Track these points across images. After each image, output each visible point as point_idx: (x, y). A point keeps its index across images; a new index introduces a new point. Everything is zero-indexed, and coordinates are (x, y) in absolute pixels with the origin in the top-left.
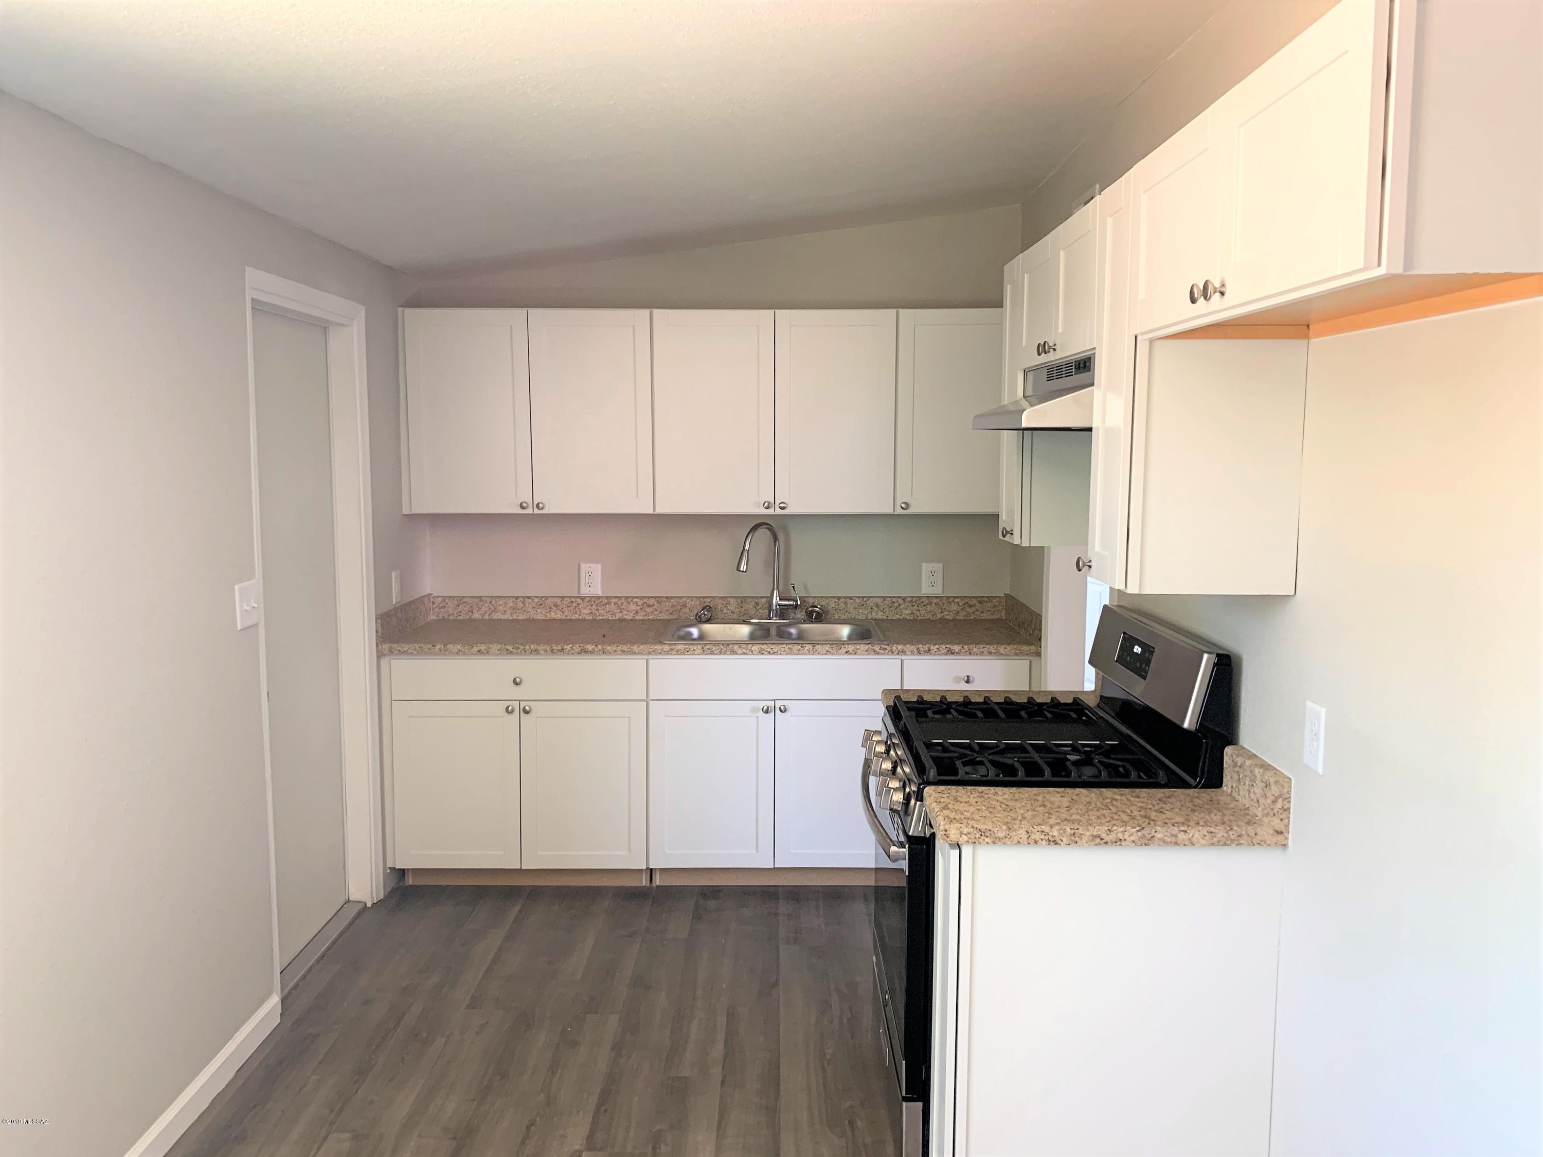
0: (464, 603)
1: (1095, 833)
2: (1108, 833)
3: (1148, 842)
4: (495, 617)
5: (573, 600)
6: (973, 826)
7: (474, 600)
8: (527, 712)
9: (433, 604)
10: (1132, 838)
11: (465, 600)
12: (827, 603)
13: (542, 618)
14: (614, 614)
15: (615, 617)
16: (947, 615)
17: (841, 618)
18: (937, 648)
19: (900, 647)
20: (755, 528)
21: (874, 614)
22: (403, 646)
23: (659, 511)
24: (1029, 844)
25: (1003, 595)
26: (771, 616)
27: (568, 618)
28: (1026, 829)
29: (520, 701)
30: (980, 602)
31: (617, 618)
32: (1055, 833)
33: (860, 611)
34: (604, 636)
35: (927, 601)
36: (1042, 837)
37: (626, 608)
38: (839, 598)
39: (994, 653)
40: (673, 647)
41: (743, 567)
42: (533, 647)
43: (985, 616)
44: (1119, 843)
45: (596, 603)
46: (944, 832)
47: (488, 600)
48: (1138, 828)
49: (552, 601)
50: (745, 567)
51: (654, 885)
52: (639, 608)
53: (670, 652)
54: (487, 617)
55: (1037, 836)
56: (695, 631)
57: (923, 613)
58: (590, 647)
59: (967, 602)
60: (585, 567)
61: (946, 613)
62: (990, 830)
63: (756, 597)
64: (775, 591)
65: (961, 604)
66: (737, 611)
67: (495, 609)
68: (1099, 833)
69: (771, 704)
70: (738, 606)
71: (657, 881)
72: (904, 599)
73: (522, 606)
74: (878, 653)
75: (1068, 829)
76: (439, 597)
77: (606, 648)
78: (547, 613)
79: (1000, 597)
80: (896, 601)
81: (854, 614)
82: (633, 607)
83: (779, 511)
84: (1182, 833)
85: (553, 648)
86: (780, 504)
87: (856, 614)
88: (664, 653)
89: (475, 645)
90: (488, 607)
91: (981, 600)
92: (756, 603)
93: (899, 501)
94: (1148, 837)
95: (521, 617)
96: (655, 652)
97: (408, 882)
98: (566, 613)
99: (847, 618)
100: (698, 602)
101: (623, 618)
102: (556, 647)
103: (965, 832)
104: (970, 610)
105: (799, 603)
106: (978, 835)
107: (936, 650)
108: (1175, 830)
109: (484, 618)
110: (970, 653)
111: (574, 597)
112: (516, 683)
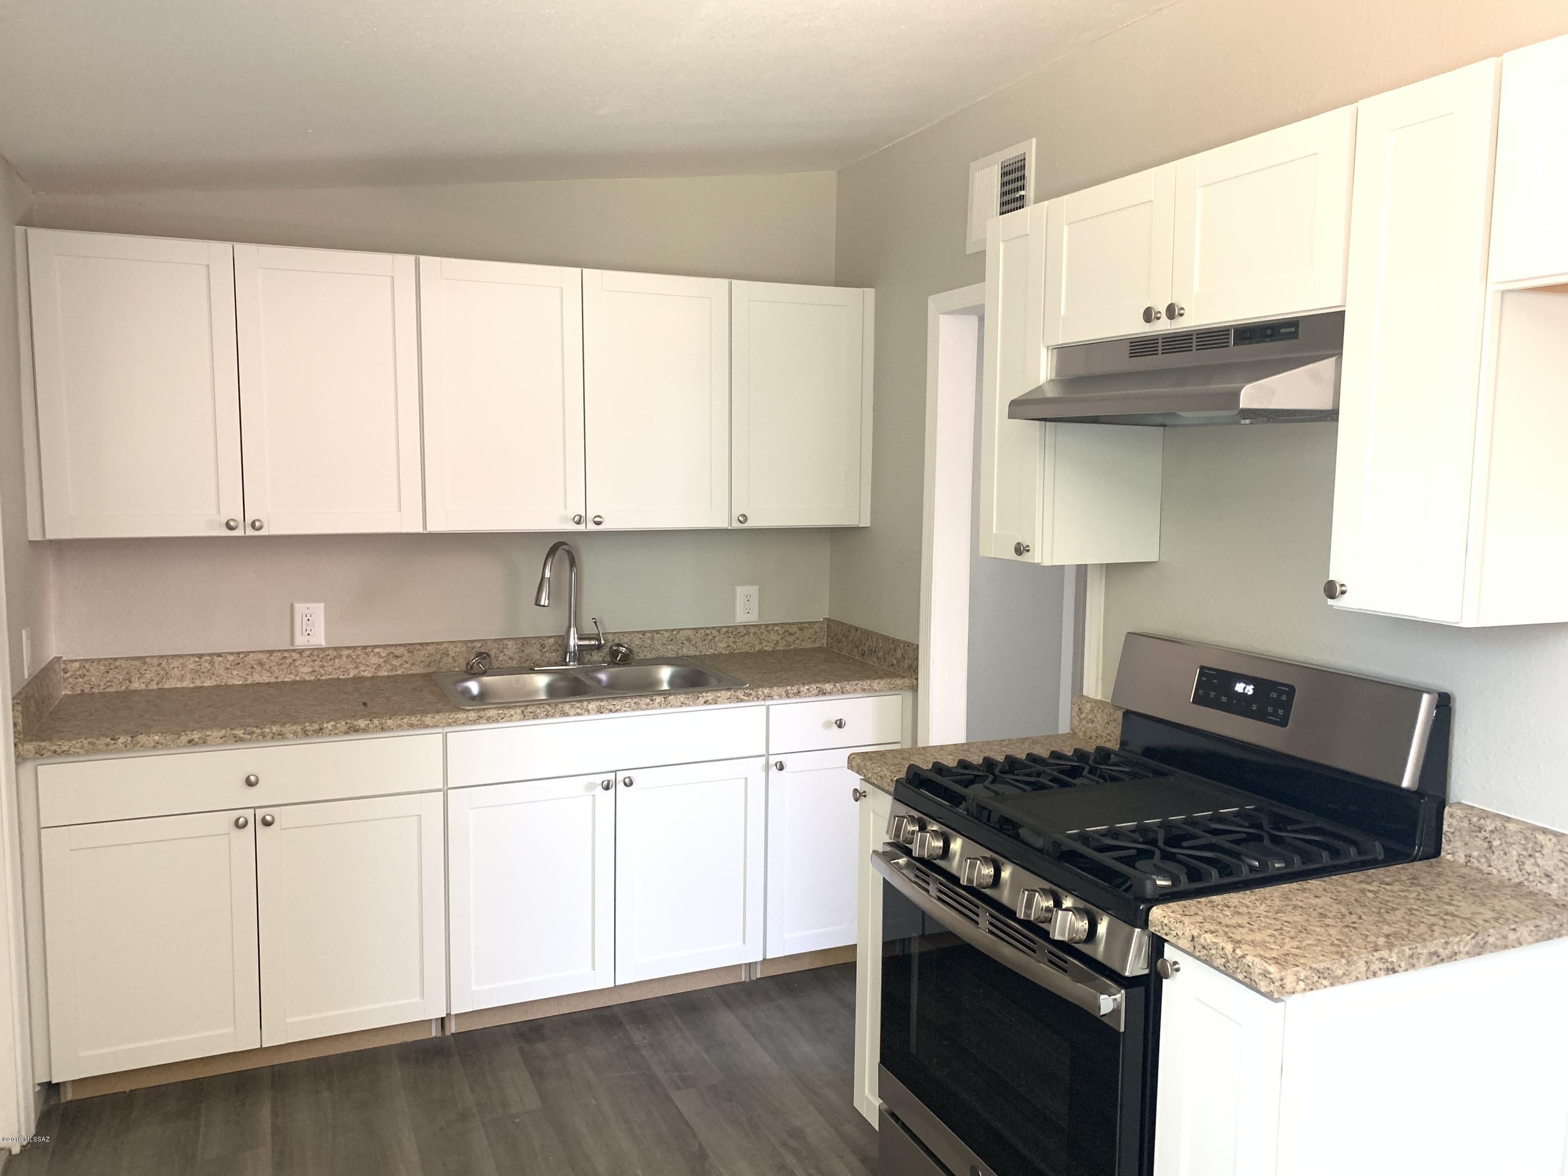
0: (116, 668)
1: (1432, 950)
2: (1445, 946)
3: (1480, 949)
4: (166, 686)
5: (286, 654)
6: (1311, 967)
7: (132, 662)
8: (267, 824)
9: (65, 673)
10: (1466, 949)
11: (118, 663)
12: (630, 640)
13: (241, 682)
14: (347, 671)
15: (348, 675)
16: (766, 646)
17: (647, 658)
18: (808, 689)
19: (766, 691)
20: (552, 551)
21: (685, 650)
22: (59, 743)
23: (432, 528)
24: (1368, 978)
25: (822, 620)
26: (568, 660)
27: (279, 680)
28: (1365, 960)
29: (255, 808)
30: (801, 629)
31: (351, 675)
32: (1394, 959)
33: (669, 647)
34: (365, 704)
35: (745, 631)
36: (1381, 966)
37: (364, 662)
38: (644, 633)
39: (867, 690)
40: (482, 714)
41: (544, 601)
42: (274, 729)
43: (807, 645)
44: (1454, 957)
45: (321, 656)
46: (1280, 983)
47: (155, 661)
48: (1473, 935)
49: (255, 658)
50: (547, 601)
51: (448, 1033)
52: (382, 660)
53: (477, 721)
54: (155, 687)
55: (1375, 966)
56: (474, 686)
57: (741, 646)
58: (362, 723)
59: (787, 629)
60: (300, 608)
61: (765, 644)
62: (1328, 969)
63: (541, 638)
64: (572, 629)
65: (781, 632)
66: (517, 657)
67: (167, 673)
68: (1437, 948)
69: (611, 777)
70: (518, 650)
71: (452, 1028)
72: (719, 630)
73: (209, 667)
74: (742, 700)
75: (1407, 950)
76: (72, 661)
77: (386, 723)
78: (248, 674)
79: (820, 622)
80: (709, 633)
81: (663, 652)
82: (374, 660)
83: (592, 527)
84: (1512, 932)
85: (307, 728)
86: (595, 517)
87: (664, 651)
88: (470, 723)
89: (183, 733)
90: (156, 671)
91: (801, 626)
92: (541, 645)
93: (736, 513)
94: (1481, 943)
95: (208, 683)
96: (456, 722)
97: (66, 1097)
98: (277, 673)
99: (655, 657)
100: (465, 648)
101: (359, 675)
102: (311, 726)
103: (1302, 978)
104: (790, 639)
105: (603, 642)
106: (1316, 978)
107: (806, 692)
108: (1505, 930)
109: (150, 688)
110: (843, 692)
111: (286, 651)
112: (249, 783)
